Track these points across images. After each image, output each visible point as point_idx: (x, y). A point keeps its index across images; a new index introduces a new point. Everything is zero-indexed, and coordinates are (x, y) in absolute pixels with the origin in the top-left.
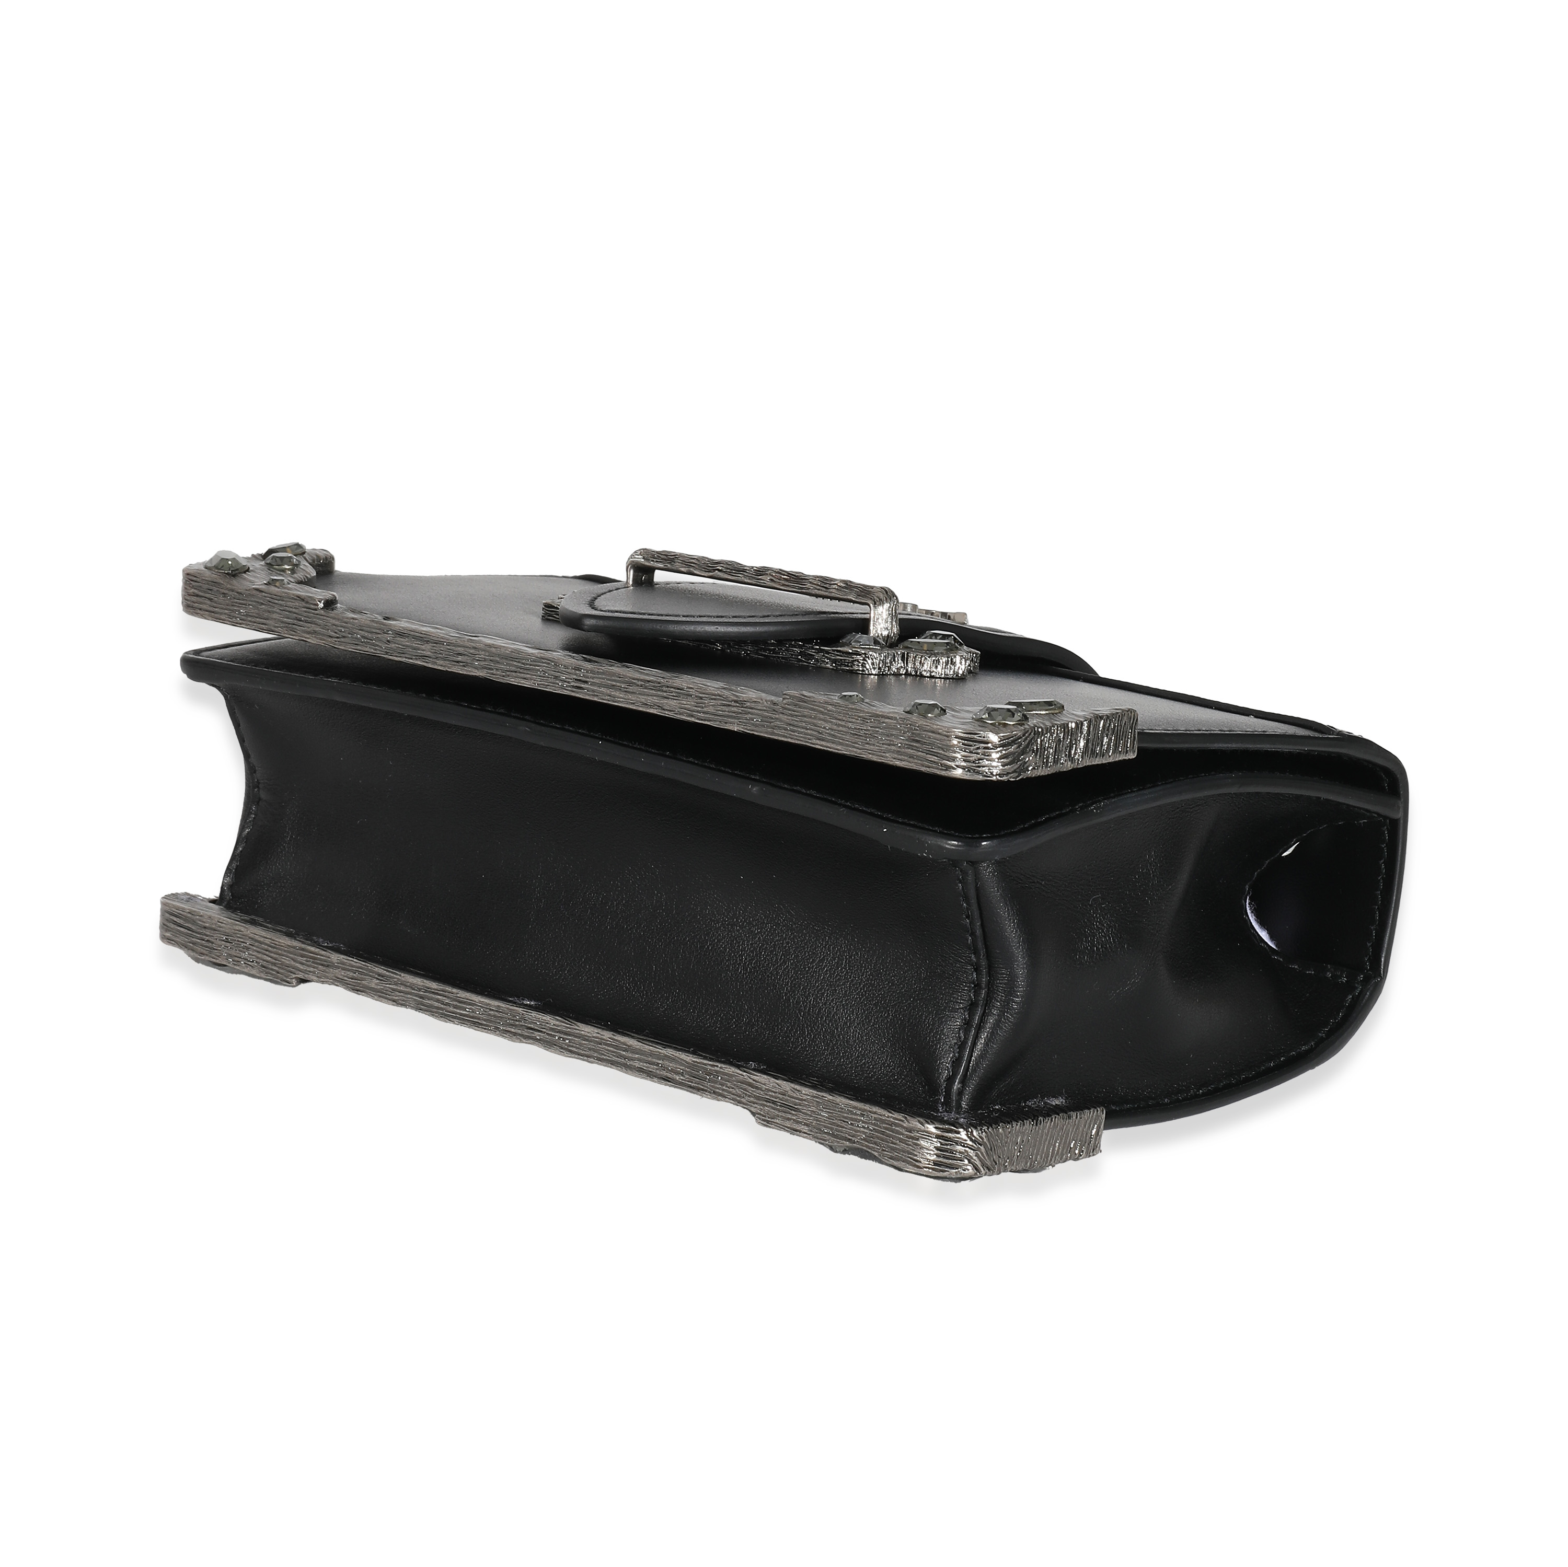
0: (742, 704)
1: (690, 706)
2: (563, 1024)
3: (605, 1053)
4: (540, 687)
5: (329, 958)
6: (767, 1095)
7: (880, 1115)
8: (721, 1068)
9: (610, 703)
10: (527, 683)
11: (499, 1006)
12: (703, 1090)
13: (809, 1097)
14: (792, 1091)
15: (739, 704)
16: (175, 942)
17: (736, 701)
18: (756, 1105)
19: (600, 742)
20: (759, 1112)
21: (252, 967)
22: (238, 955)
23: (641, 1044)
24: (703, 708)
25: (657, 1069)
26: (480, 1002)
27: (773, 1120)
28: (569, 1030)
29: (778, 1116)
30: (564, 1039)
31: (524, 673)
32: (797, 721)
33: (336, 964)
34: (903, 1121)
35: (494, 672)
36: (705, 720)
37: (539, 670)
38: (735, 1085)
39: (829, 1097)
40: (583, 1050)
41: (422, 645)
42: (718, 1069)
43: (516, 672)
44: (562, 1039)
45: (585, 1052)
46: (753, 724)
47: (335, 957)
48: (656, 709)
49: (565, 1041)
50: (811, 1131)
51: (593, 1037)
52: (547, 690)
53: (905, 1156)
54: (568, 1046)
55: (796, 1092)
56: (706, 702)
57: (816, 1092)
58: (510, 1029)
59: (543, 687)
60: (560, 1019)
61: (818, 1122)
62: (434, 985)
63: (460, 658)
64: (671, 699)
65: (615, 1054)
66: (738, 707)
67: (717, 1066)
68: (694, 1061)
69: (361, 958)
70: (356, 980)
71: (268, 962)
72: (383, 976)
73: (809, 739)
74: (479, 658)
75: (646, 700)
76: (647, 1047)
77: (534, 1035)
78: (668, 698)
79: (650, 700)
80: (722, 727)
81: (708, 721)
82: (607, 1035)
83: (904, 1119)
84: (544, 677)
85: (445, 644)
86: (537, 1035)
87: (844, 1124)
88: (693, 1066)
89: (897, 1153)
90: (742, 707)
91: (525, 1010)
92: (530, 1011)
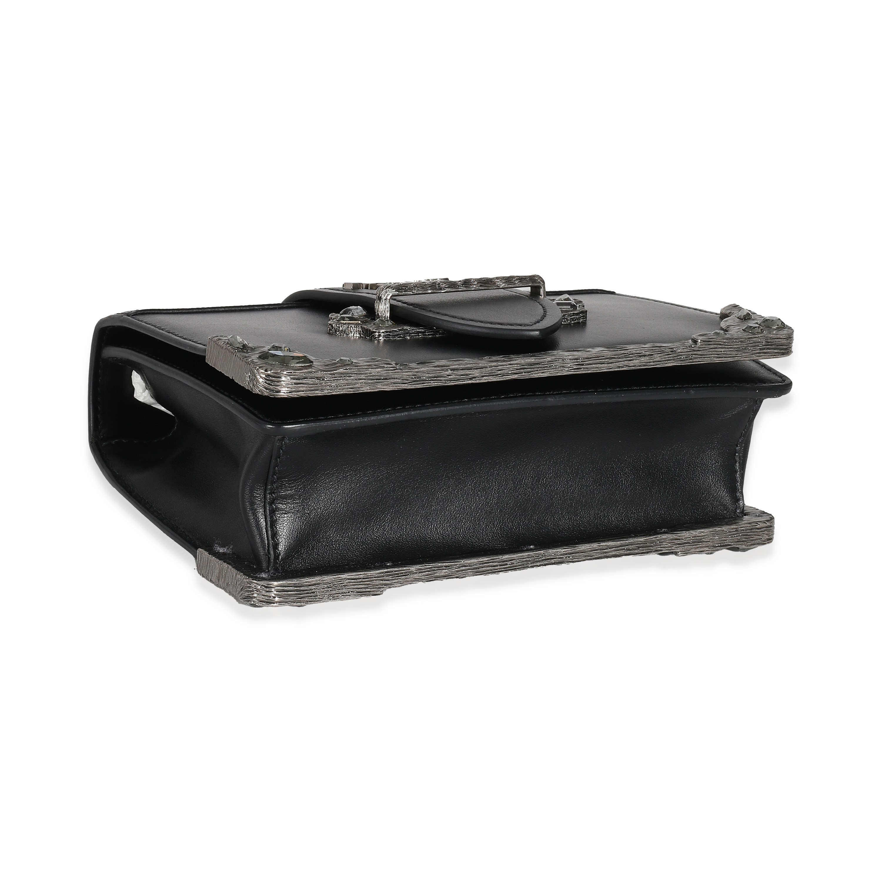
0: (676, 351)
1: (646, 361)
2: (568, 549)
3: (594, 555)
4: (553, 375)
5: (410, 570)
7: (746, 527)
9: (598, 371)
10: (545, 375)
11: (528, 555)
12: (650, 552)
13: (708, 533)
14: (699, 533)
15: (674, 352)
16: (285, 602)
17: (672, 352)
18: (680, 548)
19: (596, 393)
20: (682, 550)
21: (349, 595)
22: (338, 592)
24: (653, 359)
25: (624, 551)
26: (517, 557)
27: (689, 551)
28: (573, 551)
29: (692, 548)
30: (569, 557)
31: (543, 370)
32: (707, 352)
33: (415, 571)
35: (523, 374)
36: (654, 366)
38: (668, 542)
39: (718, 529)
40: (581, 558)
41: (473, 371)
43: (537, 371)
44: (567, 557)
45: (582, 559)
46: (681, 361)
47: (413, 568)
48: (625, 367)
49: (570, 558)
50: (710, 549)
51: (587, 549)
53: (758, 541)
54: (572, 560)
55: (701, 533)
56: (655, 356)
57: (712, 529)
58: (536, 564)
59: (555, 374)
60: (566, 547)
61: (713, 543)
62: (485, 559)
64: (635, 360)
66: (674, 354)
67: (658, 537)
68: (645, 539)
69: (430, 562)
70: (430, 575)
71: (362, 589)
72: (449, 567)
73: (712, 359)
74: (512, 369)
75: (619, 364)
76: (619, 542)
77: (551, 562)
78: (633, 360)
79: (621, 364)
80: (663, 366)
81: (655, 365)
82: (595, 545)
83: (757, 524)
84: (556, 368)
85: (488, 367)
86: (553, 561)
87: (727, 539)
88: (645, 542)
89: (754, 541)
90: (676, 353)
91: (545, 550)
92: (547, 550)
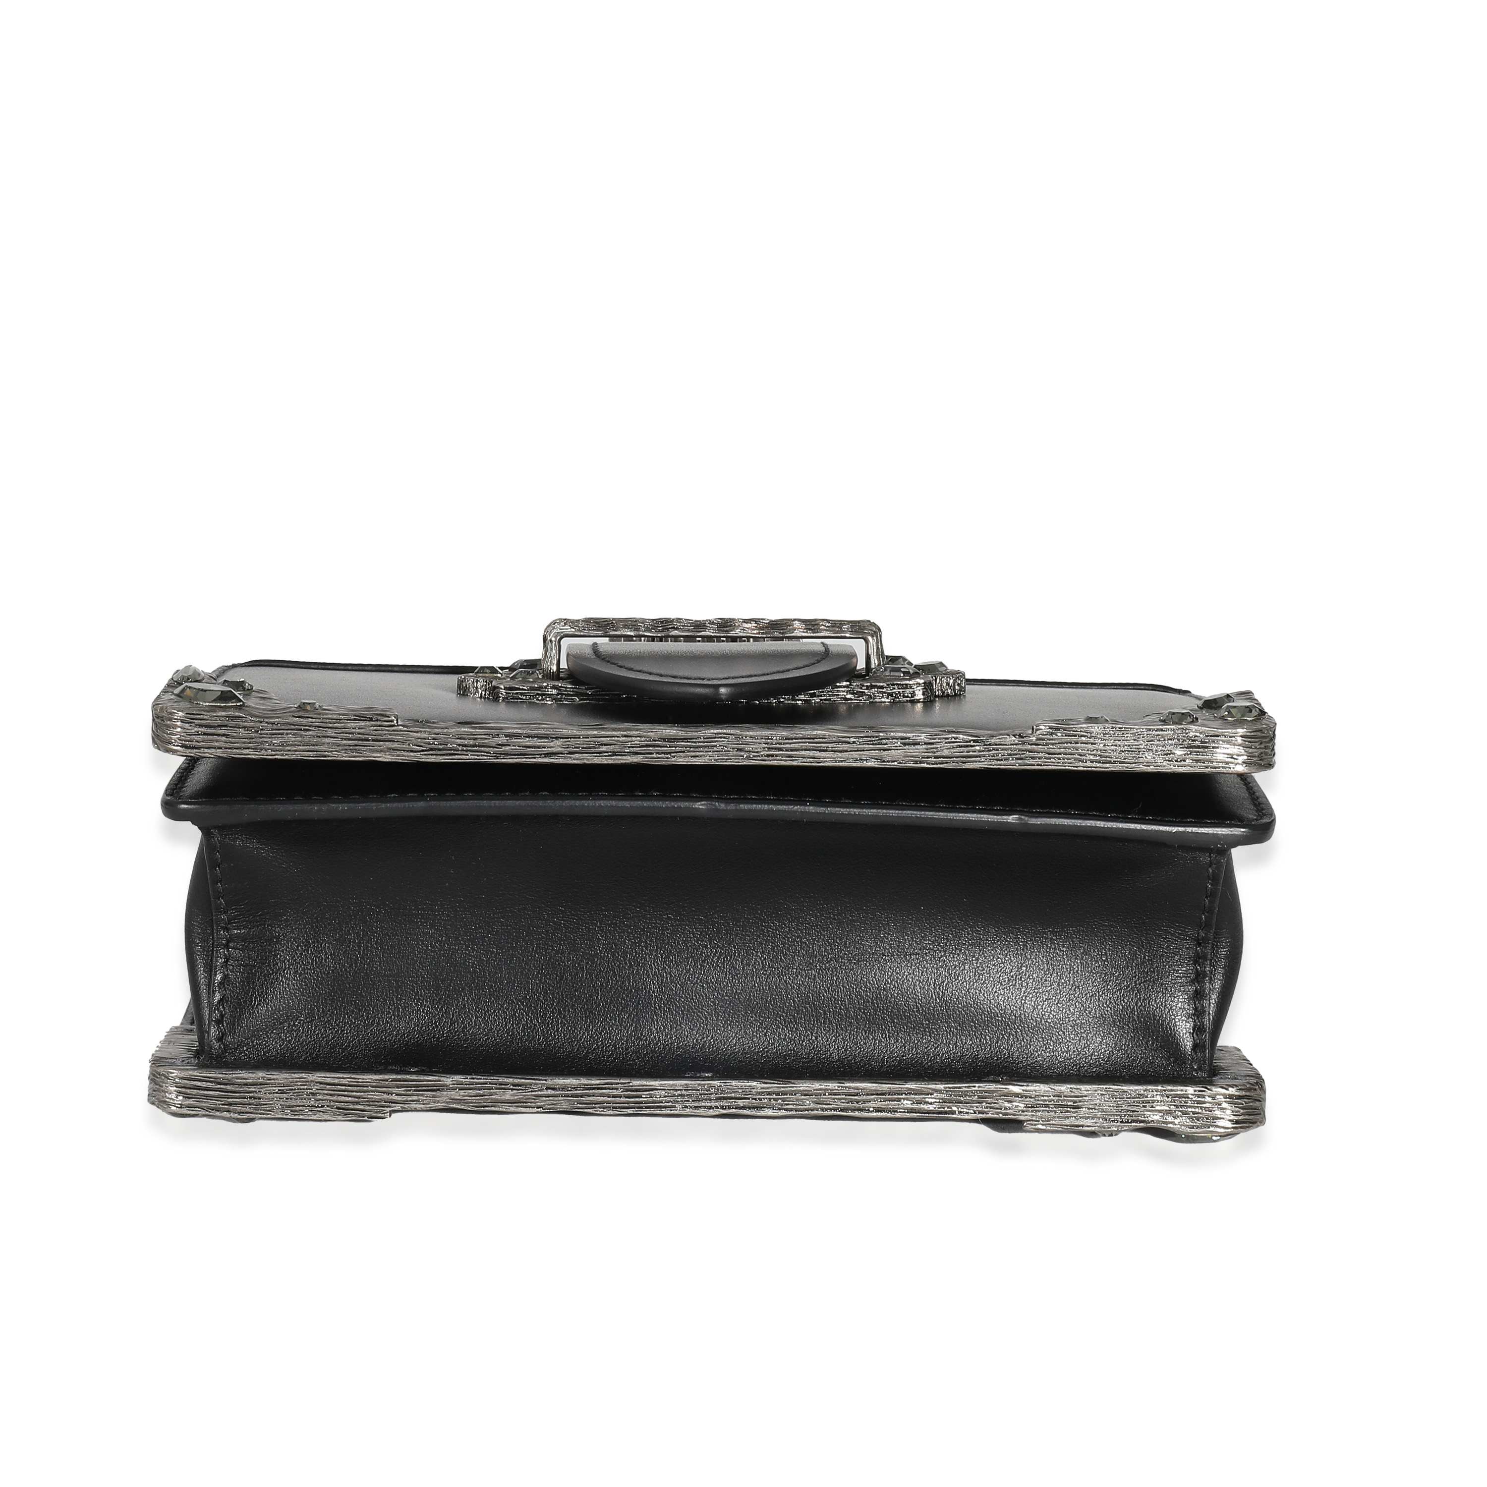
6: (1038, 1100)
8: (979, 1087)
11: (686, 1084)
14: (1069, 1091)
22: (300, 1104)
23: (877, 1085)
24: (935, 753)
34: (1204, 1091)
37: (716, 746)
39: (1113, 1087)
41: (550, 742)
42: (976, 1088)
43: (684, 752)
47: (447, 1080)
52: (727, 763)
55: (1073, 1090)
57: (1097, 1086)
59: (723, 762)
62: (594, 1081)
63: (604, 748)
64: (894, 749)
65: (844, 1101)
67: (974, 1087)
71: (346, 1103)
72: (520, 1086)
74: (631, 744)
